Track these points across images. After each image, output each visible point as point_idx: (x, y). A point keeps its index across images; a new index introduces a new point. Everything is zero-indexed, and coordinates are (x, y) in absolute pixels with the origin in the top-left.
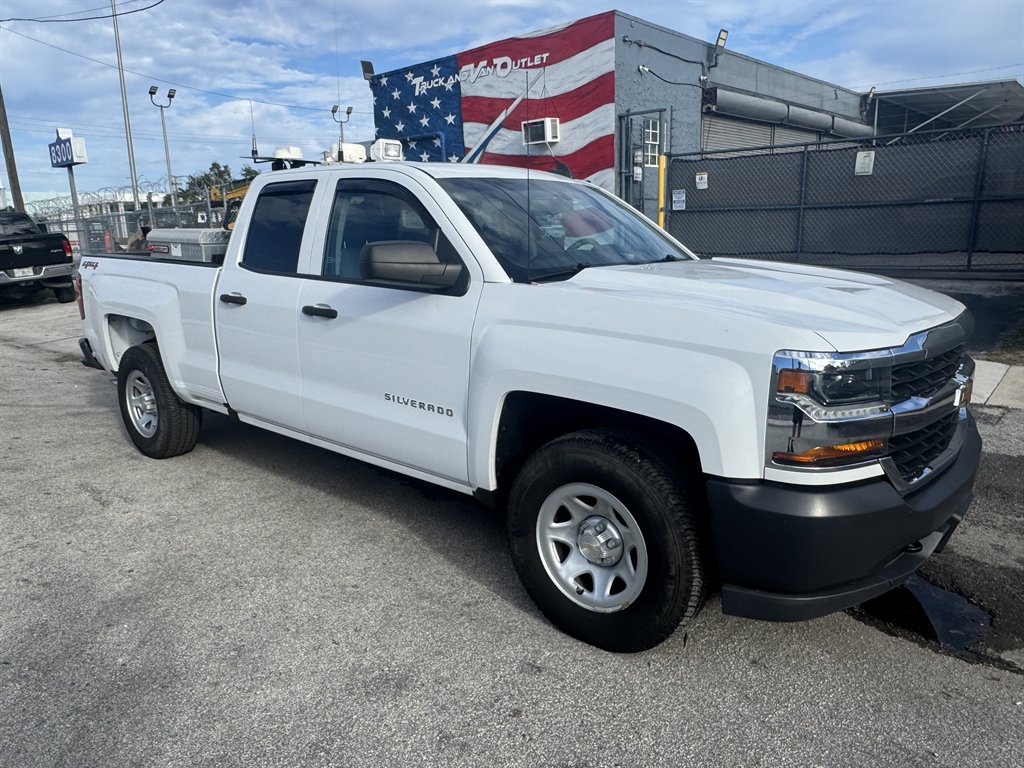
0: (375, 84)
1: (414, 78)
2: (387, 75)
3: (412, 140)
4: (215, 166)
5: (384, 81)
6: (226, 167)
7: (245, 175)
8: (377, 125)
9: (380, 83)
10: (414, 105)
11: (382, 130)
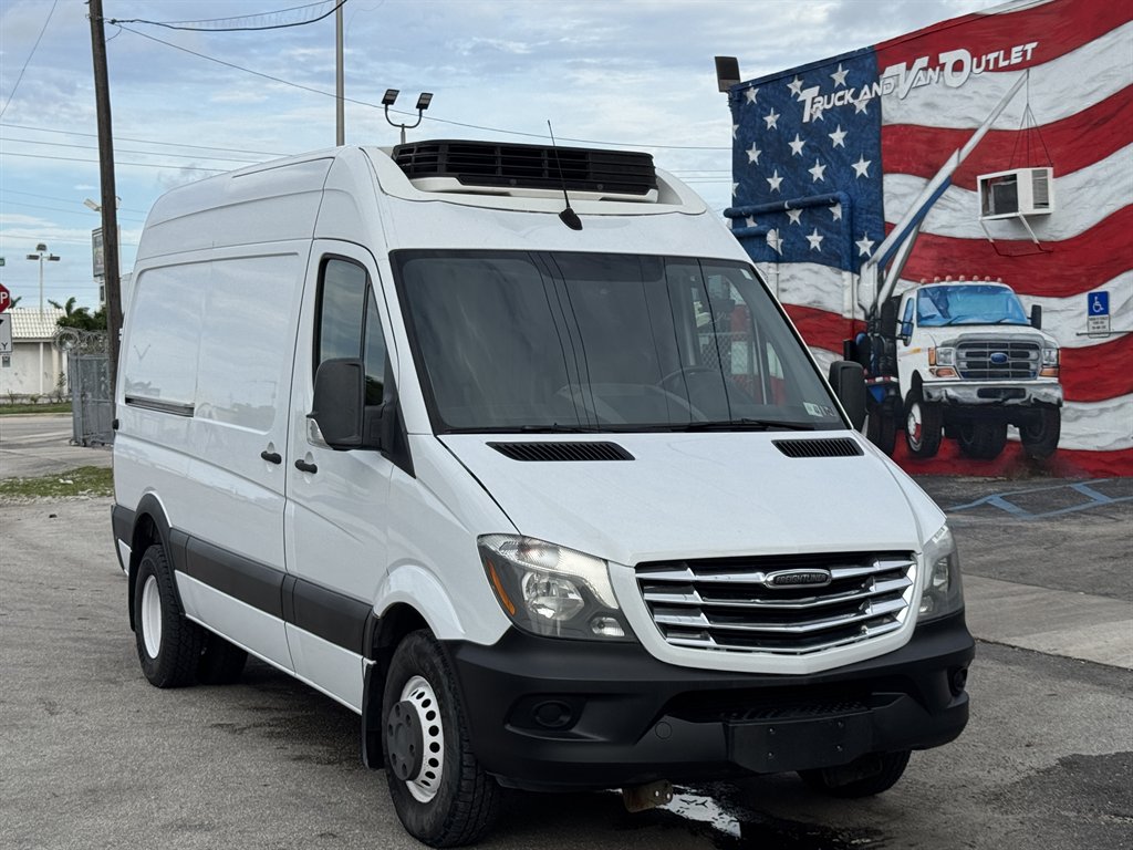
0: (737, 100)
1: (802, 89)
2: (759, 83)
3: (793, 207)
5: (752, 95)
8: (736, 177)
9: (746, 99)
10: (801, 140)
11: (744, 187)
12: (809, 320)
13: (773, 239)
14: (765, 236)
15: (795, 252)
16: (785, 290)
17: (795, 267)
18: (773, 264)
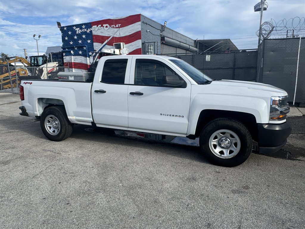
0: (62, 29)
1: (76, 28)
2: (66, 27)
3: (76, 47)
5: (65, 29)
7: (2, 56)
8: (63, 42)
9: (64, 29)
10: (76, 36)
11: (65, 43)
12: (80, 65)
13: (72, 52)
14: (70, 51)
15: (76, 54)
16: (75, 60)
17: (77, 57)
18: (72, 56)
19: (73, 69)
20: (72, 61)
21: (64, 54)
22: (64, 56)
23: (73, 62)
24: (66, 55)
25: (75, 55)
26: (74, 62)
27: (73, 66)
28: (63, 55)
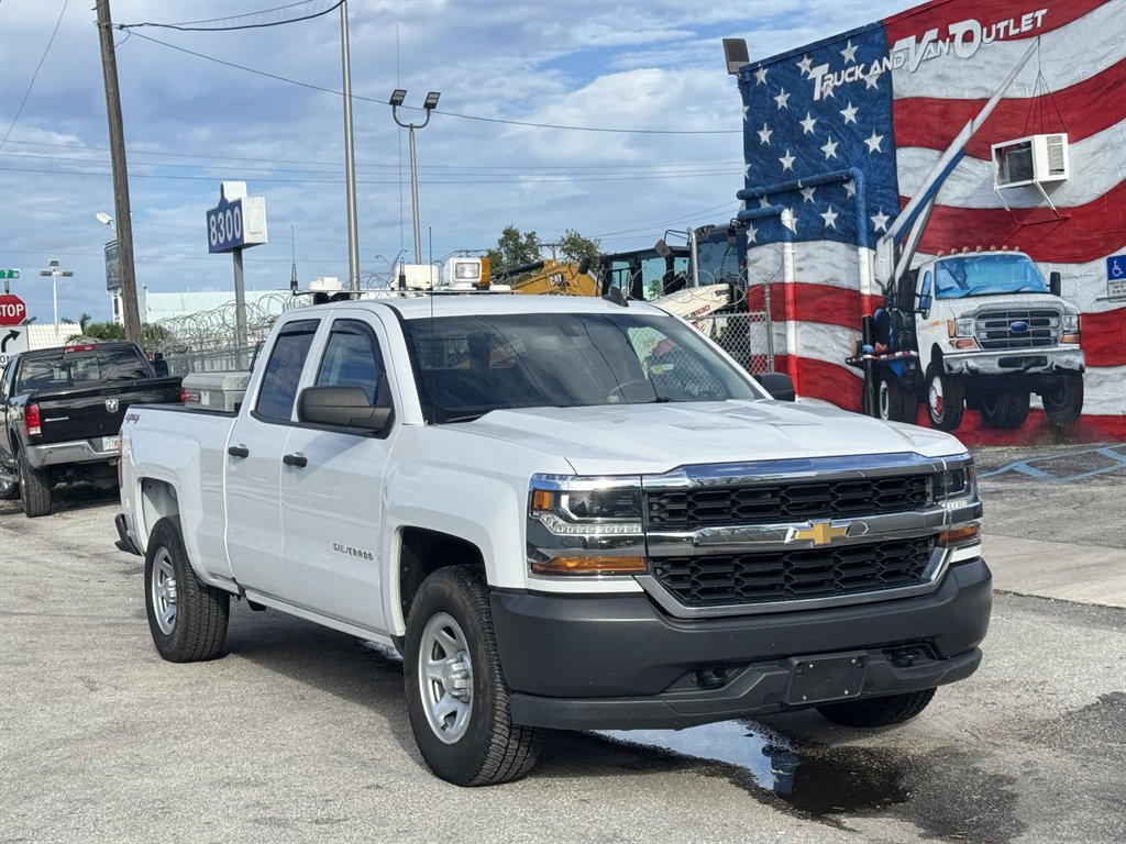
0: (747, 85)
1: (812, 67)
2: (767, 63)
3: (806, 185)
4: (510, 234)
5: (761, 76)
6: (530, 236)
8: (748, 159)
9: (756, 80)
10: (812, 118)
11: (756, 167)
12: (825, 298)
13: (788, 218)
14: (777, 216)
15: (810, 231)
16: (800, 269)
17: (812, 247)
18: (788, 245)
19: (791, 324)
20: (784, 275)
21: (751, 235)
22: (753, 245)
23: (789, 279)
24: (760, 242)
25: (803, 235)
26: (796, 285)
27: (790, 309)
28: (746, 237)
